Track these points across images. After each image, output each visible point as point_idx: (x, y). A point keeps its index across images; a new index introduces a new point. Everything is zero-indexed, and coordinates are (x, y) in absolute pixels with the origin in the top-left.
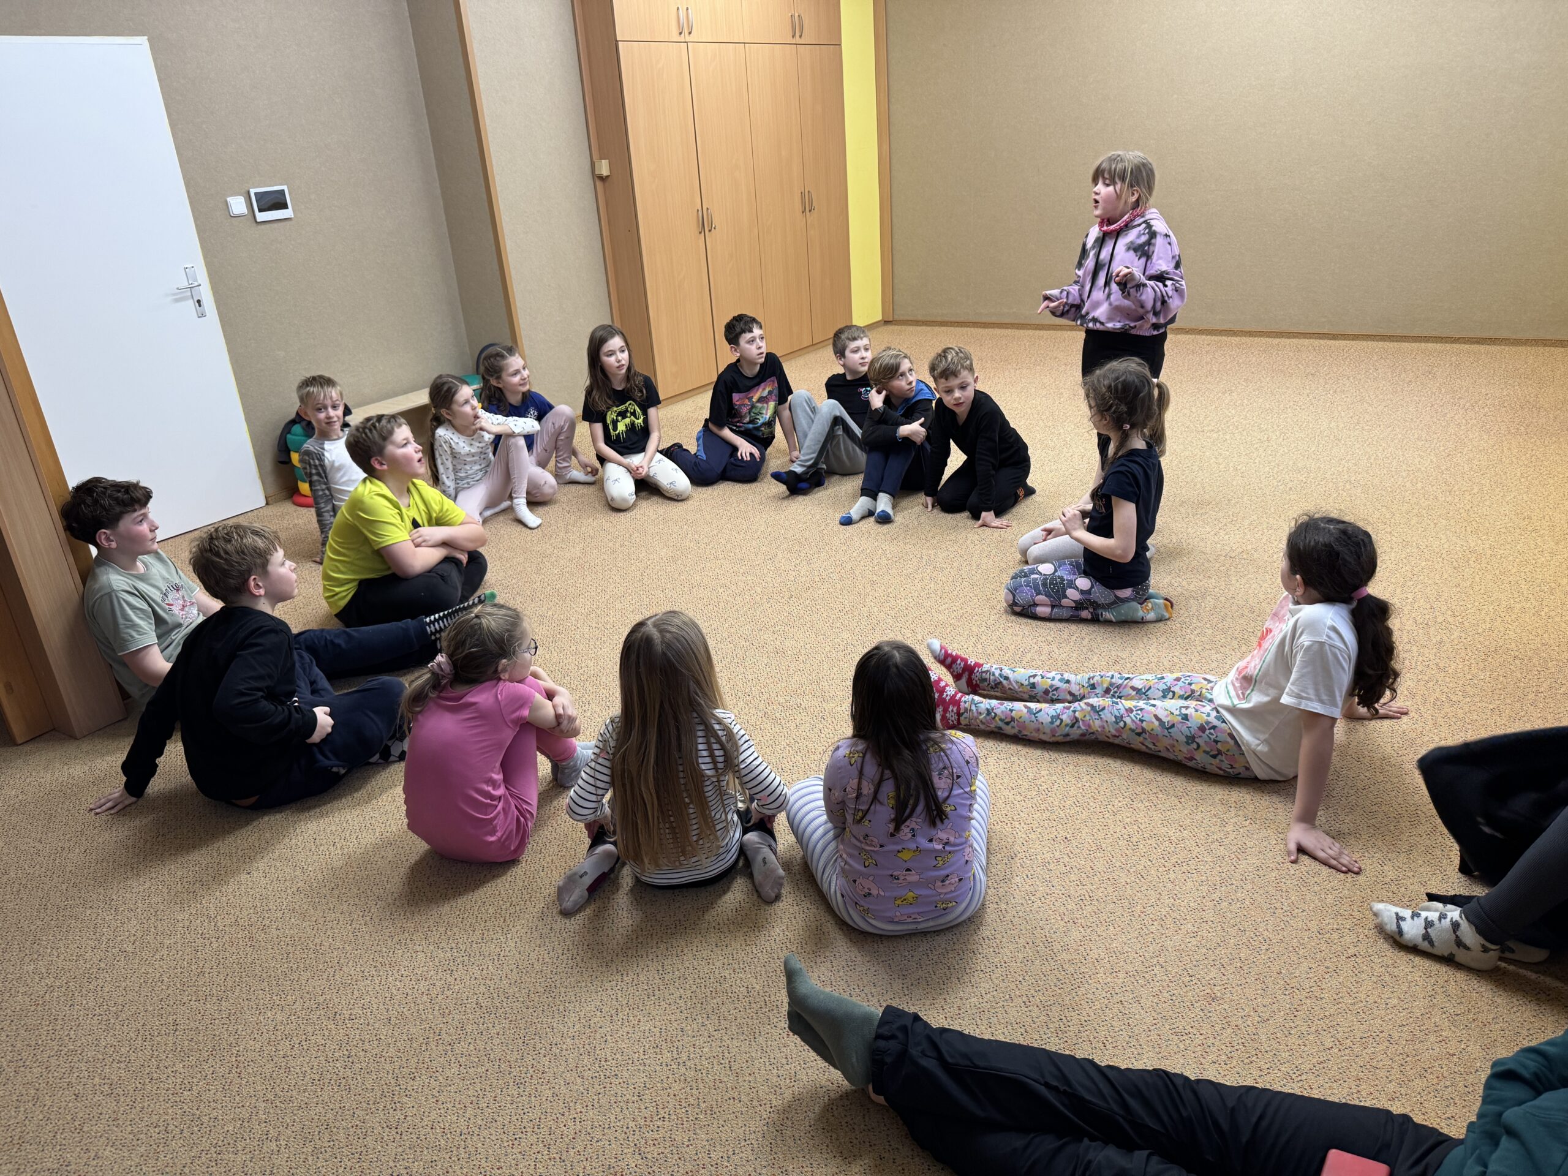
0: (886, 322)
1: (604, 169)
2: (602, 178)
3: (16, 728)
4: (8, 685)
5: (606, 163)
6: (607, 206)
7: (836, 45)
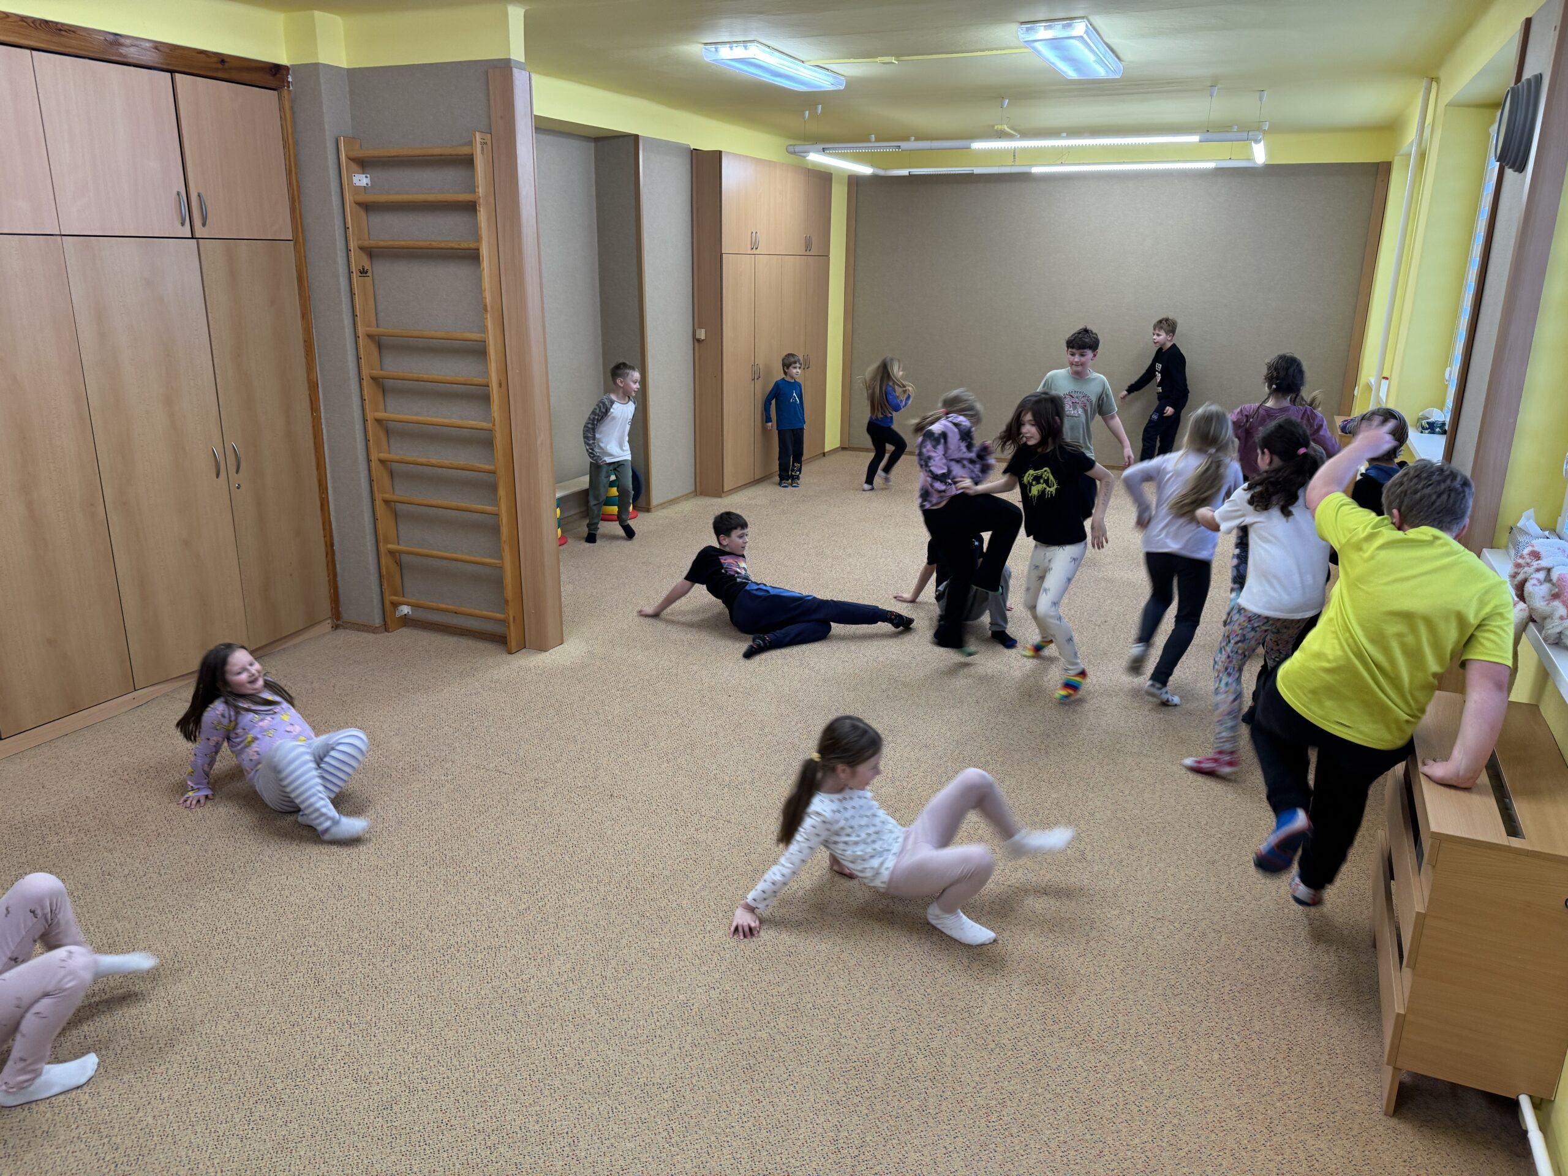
0: (843, 448)
1: (701, 333)
2: (699, 341)
3: (513, 644)
4: (514, 618)
5: (703, 331)
6: (699, 359)
7: (827, 256)
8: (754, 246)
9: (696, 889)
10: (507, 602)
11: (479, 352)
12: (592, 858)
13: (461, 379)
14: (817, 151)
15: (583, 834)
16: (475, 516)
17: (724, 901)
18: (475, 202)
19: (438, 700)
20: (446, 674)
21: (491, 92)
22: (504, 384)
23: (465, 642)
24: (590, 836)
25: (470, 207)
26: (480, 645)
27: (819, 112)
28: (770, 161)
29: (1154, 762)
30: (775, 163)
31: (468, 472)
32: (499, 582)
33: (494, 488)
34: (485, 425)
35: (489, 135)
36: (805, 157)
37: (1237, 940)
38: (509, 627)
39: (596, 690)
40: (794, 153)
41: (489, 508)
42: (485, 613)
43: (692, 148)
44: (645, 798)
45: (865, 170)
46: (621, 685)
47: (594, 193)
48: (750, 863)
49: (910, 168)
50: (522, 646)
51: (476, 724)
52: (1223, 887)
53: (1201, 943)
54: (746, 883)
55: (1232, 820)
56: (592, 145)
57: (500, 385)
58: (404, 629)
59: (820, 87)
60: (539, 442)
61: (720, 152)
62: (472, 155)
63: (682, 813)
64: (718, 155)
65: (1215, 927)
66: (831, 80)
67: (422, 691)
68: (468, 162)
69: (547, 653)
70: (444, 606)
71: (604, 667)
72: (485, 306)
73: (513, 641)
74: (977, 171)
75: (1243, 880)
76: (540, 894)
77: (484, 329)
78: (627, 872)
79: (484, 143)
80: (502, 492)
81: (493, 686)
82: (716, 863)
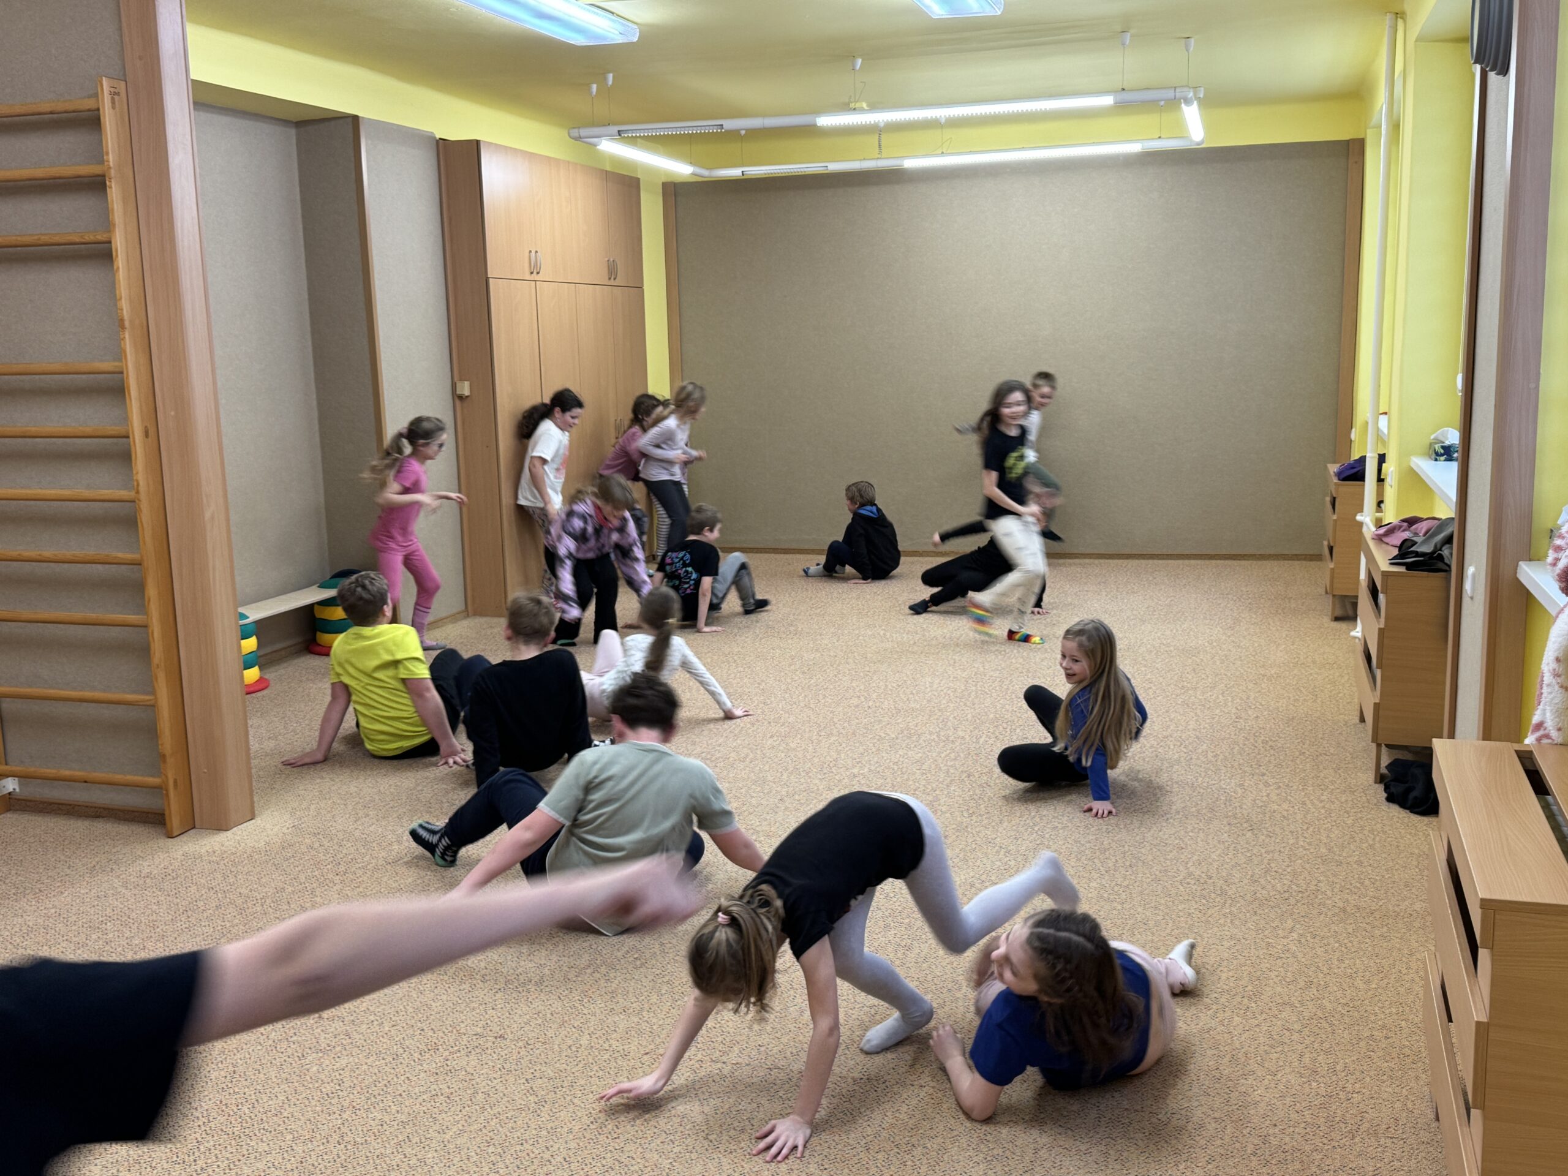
1: (465, 389)
2: (461, 398)
3: (175, 821)
4: (175, 782)
5: (467, 384)
6: (463, 423)
7: (640, 288)
8: (535, 269)
9: (448, 1137)
10: (163, 757)
11: (117, 390)
12: (286, 1106)
13: (88, 430)
14: (611, 137)
15: (273, 1074)
16: (115, 632)
17: (491, 1149)
18: (104, 176)
19: (54, 907)
20: (68, 872)
21: (124, 25)
22: (152, 431)
23: (100, 827)
24: (284, 1075)
25: (97, 185)
26: (124, 829)
27: (610, 82)
28: (549, 158)
29: (1119, 907)
30: (557, 161)
31: (99, 567)
32: (151, 731)
33: (139, 587)
34: (124, 494)
35: (123, 84)
36: (595, 145)
37: (1248, 1129)
38: (167, 795)
39: (302, 878)
40: (578, 138)
41: (132, 618)
42: (130, 778)
43: (438, 136)
44: (372, 1018)
45: (682, 169)
46: (342, 868)
47: (298, 198)
48: (532, 1091)
49: (743, 165)
50: (191, 825)
51: (111, 935)
52: (1226, 1060)
53: (1198, 1138)
54: (527, 1120)
55: (1230, 974)
56: (293, 132)
57: (147, 434)
58: (9, 815)
59: (605, 38)
60: (208, 515)
61: (478, 142)
62: (98, 109)
63: (431, 1033)
64: (473, 149)
65: (1216, 1115)
66: (621, 29)
67: (30, 897)
68: (92, 121)
69: (229, 833)
70: (67, 773)
71: (317, 845)
72: (122, 320)
73: (175, 819)
74: (834, 167)
75: (1252, 1049)
76: (201, 1163)
77: (120, 355)
78: (340, 1122)
79: (114, 94)
80: (152, 591)
81: (141, 882)
82: (480, 1097)
